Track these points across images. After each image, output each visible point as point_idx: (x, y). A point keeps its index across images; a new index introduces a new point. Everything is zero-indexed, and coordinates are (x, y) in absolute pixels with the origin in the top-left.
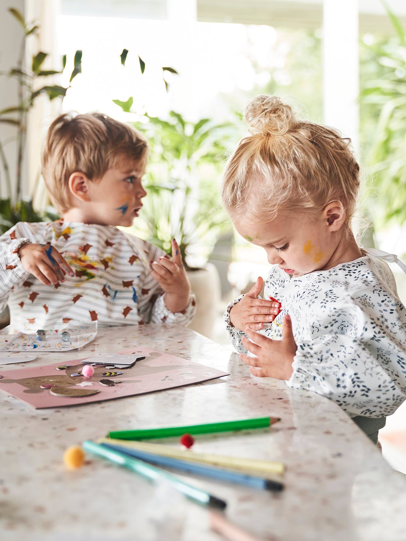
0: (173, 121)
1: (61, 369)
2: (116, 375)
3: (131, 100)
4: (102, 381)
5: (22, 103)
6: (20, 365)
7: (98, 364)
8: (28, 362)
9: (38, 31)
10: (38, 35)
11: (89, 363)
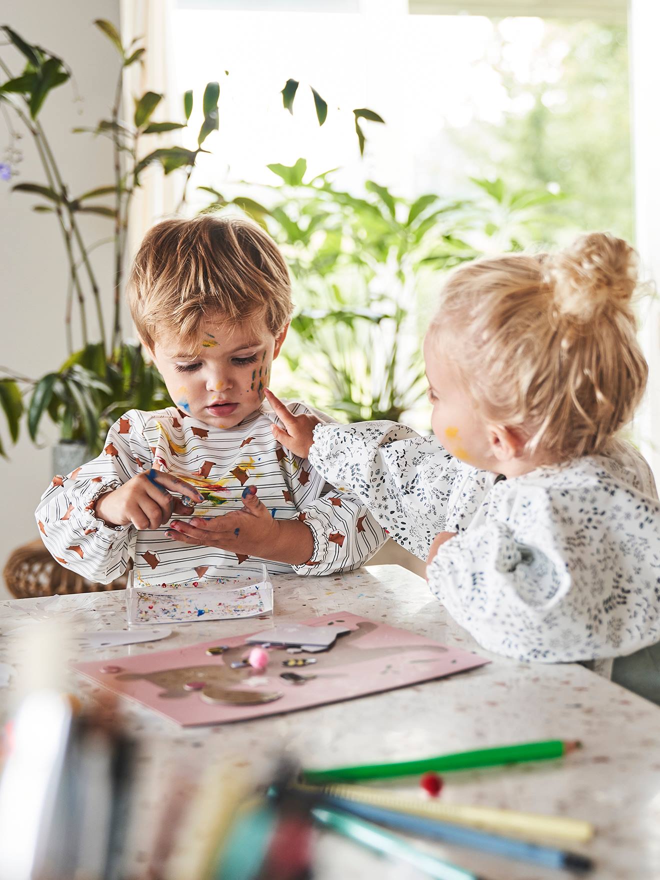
0: (373, 198)
1: (215, 652)
2: (305, 664)
3: (302, 163)
4: (283, 676)
5: (119, 181)
6: (147, 645)
7: (274, 645)
8: (159, 640)
9: (144, 57)
10: (142, 63)
11: (260, 643)
